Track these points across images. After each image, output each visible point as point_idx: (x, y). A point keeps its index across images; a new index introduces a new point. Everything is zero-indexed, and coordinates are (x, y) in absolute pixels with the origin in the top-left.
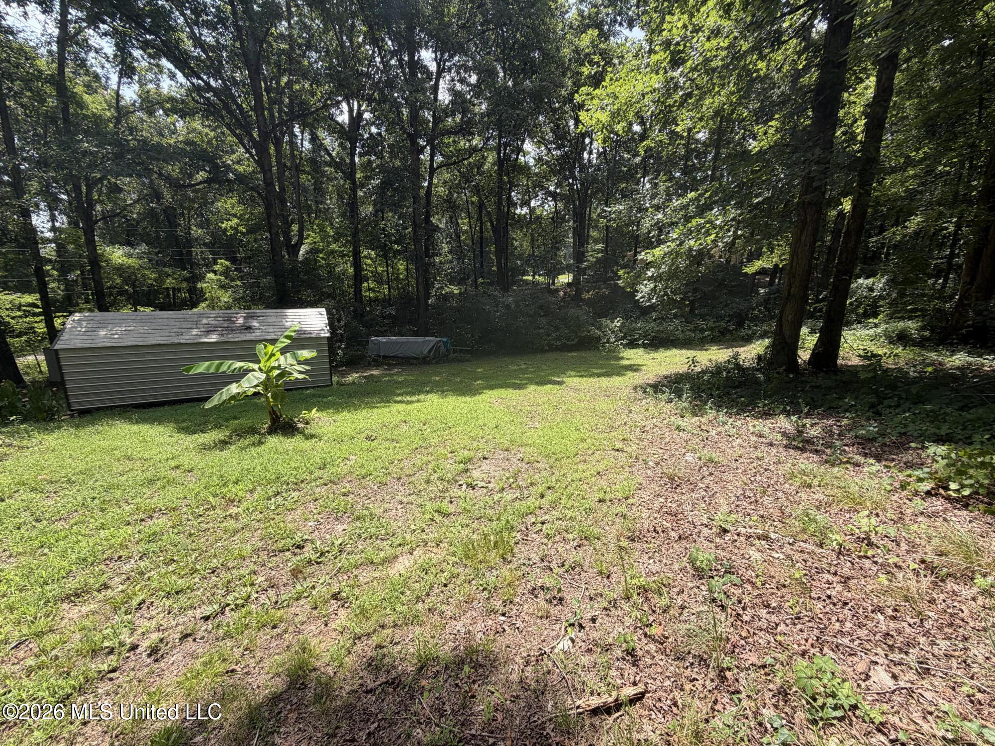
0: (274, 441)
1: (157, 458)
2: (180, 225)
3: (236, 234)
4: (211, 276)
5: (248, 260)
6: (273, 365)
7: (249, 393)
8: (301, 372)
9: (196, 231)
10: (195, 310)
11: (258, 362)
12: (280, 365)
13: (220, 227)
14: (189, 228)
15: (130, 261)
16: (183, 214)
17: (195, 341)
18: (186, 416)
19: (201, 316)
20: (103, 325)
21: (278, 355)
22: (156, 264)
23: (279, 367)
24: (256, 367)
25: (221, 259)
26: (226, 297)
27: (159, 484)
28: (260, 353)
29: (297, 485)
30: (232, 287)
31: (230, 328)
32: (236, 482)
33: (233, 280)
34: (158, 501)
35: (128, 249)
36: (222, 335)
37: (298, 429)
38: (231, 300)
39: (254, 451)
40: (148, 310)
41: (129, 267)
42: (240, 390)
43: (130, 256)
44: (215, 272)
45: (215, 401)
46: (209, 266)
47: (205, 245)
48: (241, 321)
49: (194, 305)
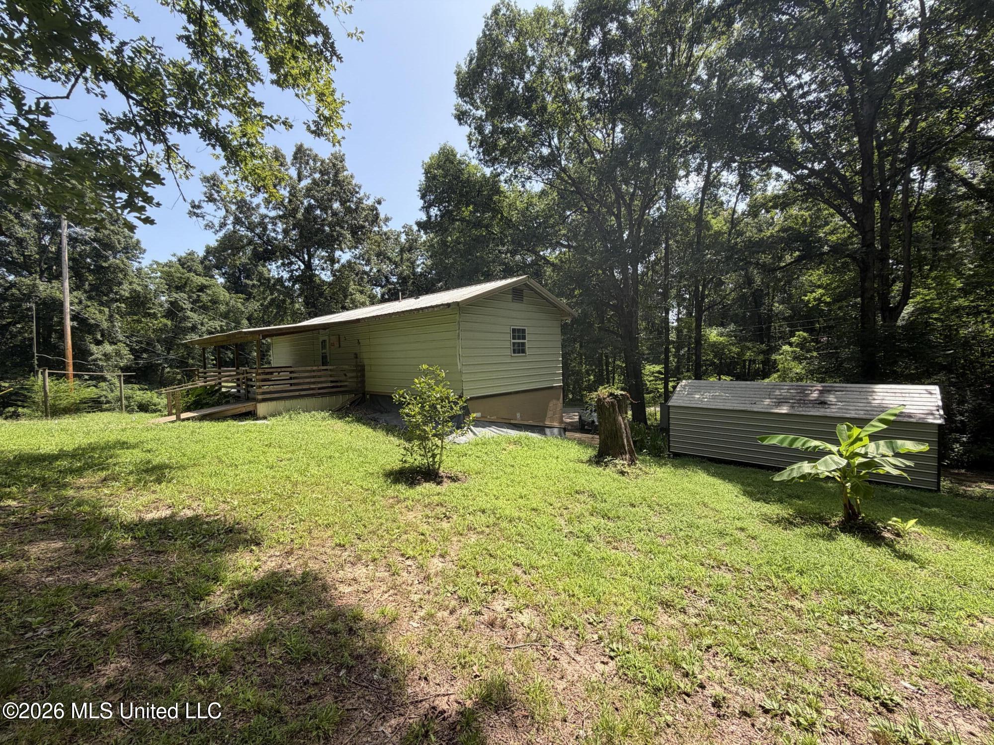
0: (847, 542)
1: (726, 513)
2: (764, 304)
3: (818, 305)
4: (786, 348)
5: (827, 330)
6: (858, 451)
7: (821, 476)
8: (896, 467)
9: (778, 307)
10: (767, 380)
11: (837, 443)
12: (866, 453)
13: (803, 300)
14: (772, 305)
15: (722, 339)
16: (768, 294)
17: (766, 411)
18: (750, 481)
19: (774, 387)
20: (698, 389)
21: (866, 440)
22: (741, 340)
23: (865, 455)
24: (834, 449)
25: (799, 331)
26: (798, 369)
27: (728, 539)
28: (841, 434)
29: (883, 616)
30: (806, 358)
31: (803, 401)
32: (801, 573)
33: (809, 351)
34: (726, 555)
35: (721, 329)
36: (793, 407)
37: (884, 538)
38: (803, 372)
39: (823, 544)
40: (728, 378)
41: (721, 342)
42: (813, 471)
43: (721, 335)
44: (791, 344)
45: (783, 476)
46: (785, 338)
47: (785, 319)
48: (815, 395)
49: (766, 375)
